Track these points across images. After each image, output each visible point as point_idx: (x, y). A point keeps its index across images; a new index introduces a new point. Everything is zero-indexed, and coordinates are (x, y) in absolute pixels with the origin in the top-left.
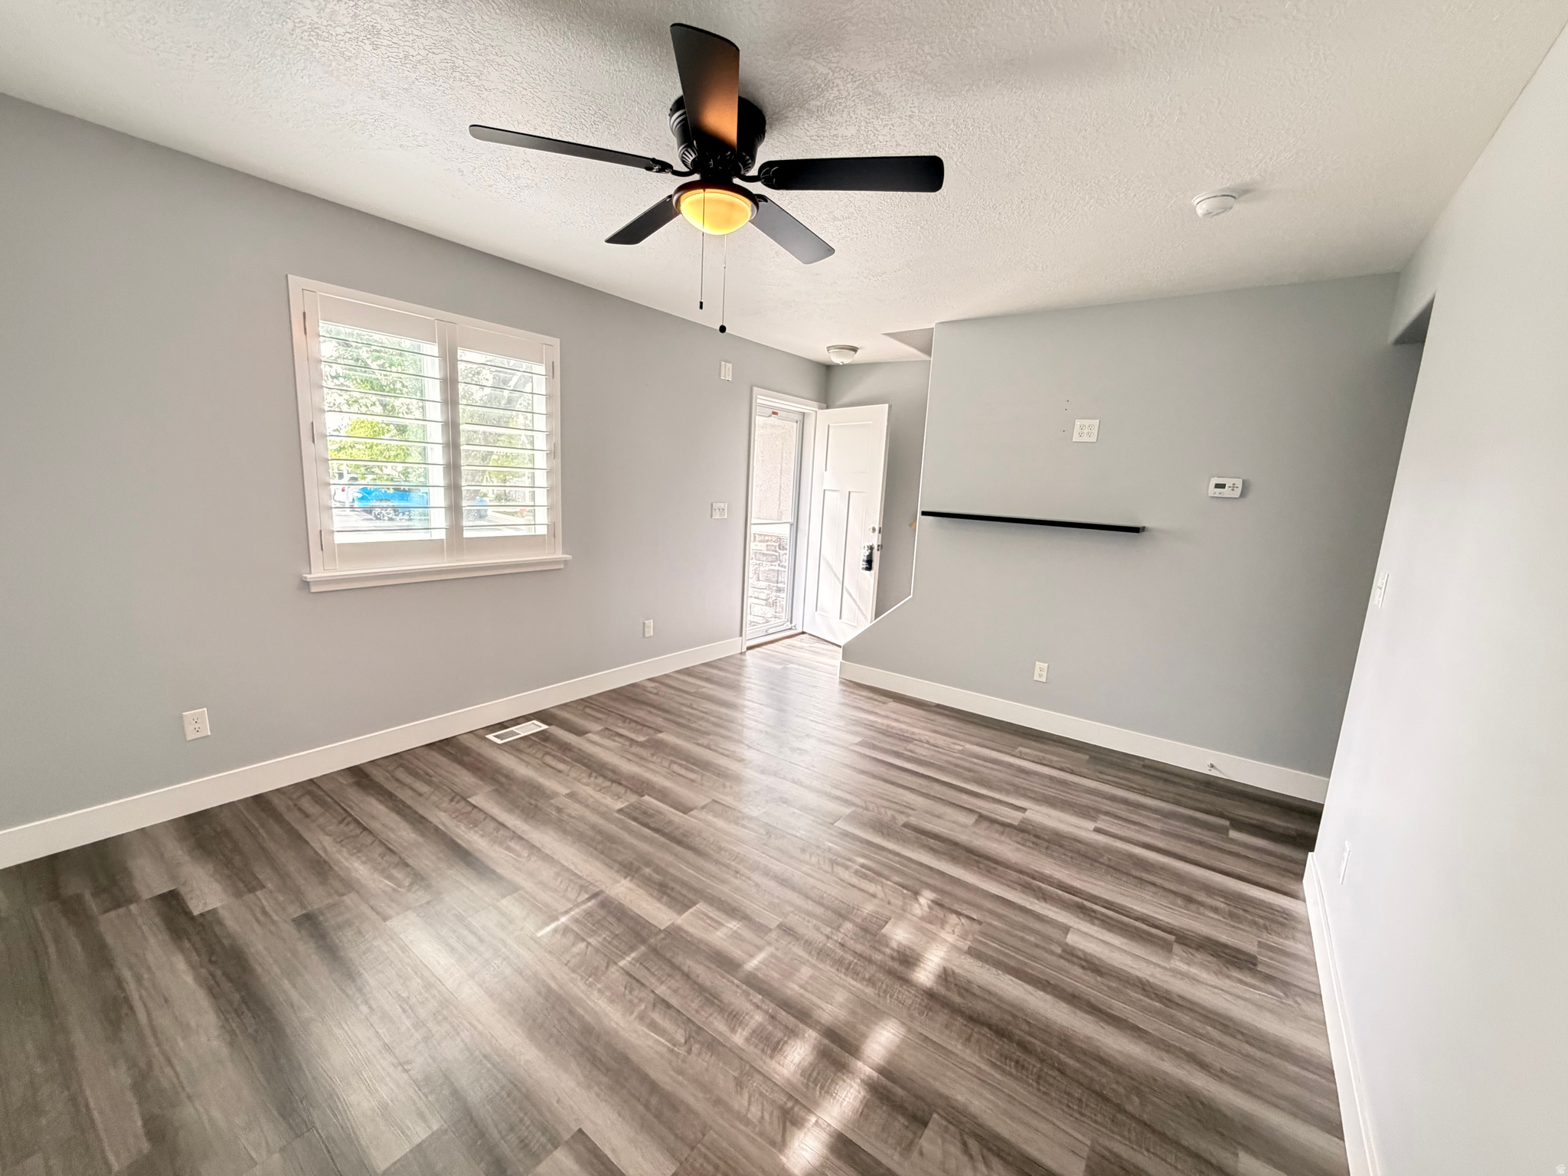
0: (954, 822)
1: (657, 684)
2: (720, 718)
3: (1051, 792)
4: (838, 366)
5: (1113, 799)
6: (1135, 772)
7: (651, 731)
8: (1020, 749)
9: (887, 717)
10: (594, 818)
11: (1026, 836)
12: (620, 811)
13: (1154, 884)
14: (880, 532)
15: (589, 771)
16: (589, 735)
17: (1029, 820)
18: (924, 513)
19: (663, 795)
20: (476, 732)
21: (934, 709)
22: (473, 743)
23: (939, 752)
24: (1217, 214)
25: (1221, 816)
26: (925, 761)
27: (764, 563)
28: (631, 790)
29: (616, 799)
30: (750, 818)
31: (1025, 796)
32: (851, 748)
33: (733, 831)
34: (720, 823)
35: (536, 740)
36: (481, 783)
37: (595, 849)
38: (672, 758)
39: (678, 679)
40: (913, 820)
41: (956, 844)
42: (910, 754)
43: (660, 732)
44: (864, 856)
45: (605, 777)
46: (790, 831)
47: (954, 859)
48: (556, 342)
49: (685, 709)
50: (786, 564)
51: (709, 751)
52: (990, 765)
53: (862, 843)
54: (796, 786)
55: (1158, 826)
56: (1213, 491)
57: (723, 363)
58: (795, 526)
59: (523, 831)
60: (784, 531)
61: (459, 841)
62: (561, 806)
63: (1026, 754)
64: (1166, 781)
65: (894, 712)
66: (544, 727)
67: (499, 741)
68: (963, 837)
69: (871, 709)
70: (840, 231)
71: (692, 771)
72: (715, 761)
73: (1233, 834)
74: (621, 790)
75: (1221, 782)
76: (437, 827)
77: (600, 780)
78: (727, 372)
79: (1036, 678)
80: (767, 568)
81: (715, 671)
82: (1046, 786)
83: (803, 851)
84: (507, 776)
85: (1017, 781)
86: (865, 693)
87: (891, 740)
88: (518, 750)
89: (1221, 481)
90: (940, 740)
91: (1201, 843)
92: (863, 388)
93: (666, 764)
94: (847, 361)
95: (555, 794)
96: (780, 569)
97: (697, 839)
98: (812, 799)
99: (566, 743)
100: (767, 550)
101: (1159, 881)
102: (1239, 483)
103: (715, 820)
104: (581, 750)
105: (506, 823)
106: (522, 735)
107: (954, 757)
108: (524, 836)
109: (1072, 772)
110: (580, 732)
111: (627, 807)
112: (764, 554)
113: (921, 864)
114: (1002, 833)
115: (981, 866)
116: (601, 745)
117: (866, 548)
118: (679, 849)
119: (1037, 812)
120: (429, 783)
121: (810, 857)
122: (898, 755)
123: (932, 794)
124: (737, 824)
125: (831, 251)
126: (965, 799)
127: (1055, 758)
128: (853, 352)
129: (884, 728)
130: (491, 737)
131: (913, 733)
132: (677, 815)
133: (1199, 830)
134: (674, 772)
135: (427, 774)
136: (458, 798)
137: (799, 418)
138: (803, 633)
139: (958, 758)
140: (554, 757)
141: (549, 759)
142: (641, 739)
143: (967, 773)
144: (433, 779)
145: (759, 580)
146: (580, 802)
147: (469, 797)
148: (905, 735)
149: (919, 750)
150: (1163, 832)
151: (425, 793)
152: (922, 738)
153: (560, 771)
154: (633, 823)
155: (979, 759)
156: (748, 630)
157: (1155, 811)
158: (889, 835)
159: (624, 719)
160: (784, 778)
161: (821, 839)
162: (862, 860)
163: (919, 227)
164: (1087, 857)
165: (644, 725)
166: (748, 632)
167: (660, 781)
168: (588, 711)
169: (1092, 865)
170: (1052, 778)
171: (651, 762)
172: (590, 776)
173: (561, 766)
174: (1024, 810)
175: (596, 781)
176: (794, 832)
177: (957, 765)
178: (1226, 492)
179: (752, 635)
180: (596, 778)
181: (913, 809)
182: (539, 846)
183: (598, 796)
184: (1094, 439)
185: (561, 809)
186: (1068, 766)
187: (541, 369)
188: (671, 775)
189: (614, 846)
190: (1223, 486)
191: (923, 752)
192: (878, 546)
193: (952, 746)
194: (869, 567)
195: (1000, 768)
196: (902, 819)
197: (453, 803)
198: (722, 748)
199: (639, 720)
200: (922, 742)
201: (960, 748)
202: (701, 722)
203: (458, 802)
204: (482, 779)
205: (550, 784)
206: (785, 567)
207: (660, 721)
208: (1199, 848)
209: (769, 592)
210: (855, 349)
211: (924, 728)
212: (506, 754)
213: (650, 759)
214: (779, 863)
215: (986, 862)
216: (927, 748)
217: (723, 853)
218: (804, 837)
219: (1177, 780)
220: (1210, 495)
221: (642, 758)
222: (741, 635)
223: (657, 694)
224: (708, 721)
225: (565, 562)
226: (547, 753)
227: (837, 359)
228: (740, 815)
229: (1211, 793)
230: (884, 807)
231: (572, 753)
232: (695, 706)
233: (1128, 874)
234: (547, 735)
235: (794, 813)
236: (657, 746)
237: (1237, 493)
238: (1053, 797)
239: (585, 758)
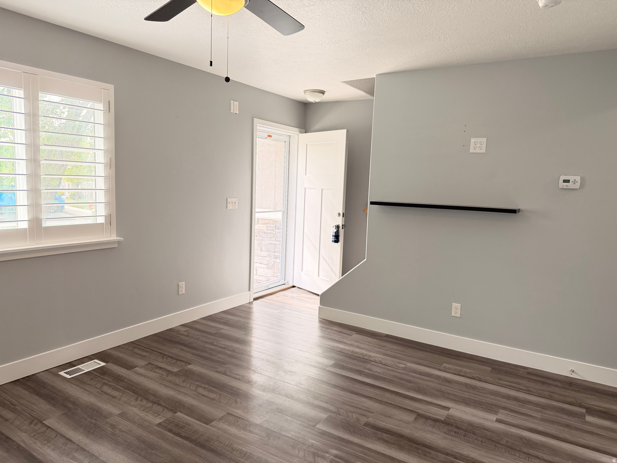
0: (400, 421)
1: (188, 329)
2: (233, 351)
3: (466, 395)
4: (311, 103)
5: (508, 397)
6: (522, 377)
7: (182, 364)
8: (444, 365)
9: (351, 345)
10: (140, 432)
11: (450, 428)
12: (159, 425)
13: (537, 457)
14: (343, 216)
15: (136, 396)
16: (137, 368)
17: (451, 416)
18: (372, 203)
19: (191, 411)
20: (51, 370)
21: (384, 338)
22: (49, 379)
23: (389, 369)
24: (552, 6)
25: (580, 406)
26: (380, 376)
27: (265, 239)
28: (167, 408)
29: (156, 416)
30: (256, 425)
31: (448, 399)
32: (327, 369)
33: (242, 436)
34: (233, 430)
35: (97, 374)
36: (53, 409)
37: (139, 455)
38: (198, 383)
39: (204, 324)
40: (371, 420)
41: (401, 436)
42: (368, 371)
43: (190, 364)
44: (338, 449)
45: (147, 399)
46: (284, 433)
47: (401, 448)
48: (112, 87)
49: (207, 346)
50: (281, 239)
51: (225, 376)
52: (424, 377)
53: (335, 439)
54: (288, 399)
55: (539, 415)
56: (562, 185)
57: (232, 102)
58: (286, 213)
59: (85, 444)
60: (278, 216)
61: (35, 454)
62: (114, 424)
63: (449, 368)
64: (544, 383)
65: (357, 342)
66: (103, 364)
67: (68, 376)
68: (406, 431)
69: (342, 340)
70: (308, 14)
71: (212, 392)
72: (230, 384)
73: (589, 418)
74: (160, 408)
75: (579, 382)
76: (19, 445)
77: (144, 402)
78: (235, 107)
79: (453, 314)
80: (267, 243)
81: (230, 317)
82: (462, 391)
83: (293, 447)
84: (74, 403)
85: (443, 388)
86: (335, 328)
87: (355, 362)
88: (83, 382)
89: (566, 178)
90: (389, 360)
91: (568, 426)
92: (329, 118)
93: (193, 388)
94: (317, 100)
95: (111, 415)
96: (276, 242)
97: (216, 443)
98: (299, 408)
99: (119, 376)
100: (267, 230)
101: (540, 455)
102: (578, 179)
103: (229, 428)
104: (130, 380)
105: (72, 439)
106: (86, 371)
107: (399, 373)
108: (87, 449)
109: (480, 380)
110: (129, 367)
111: (164, 422)
112: (265, 233)
113: (378, 453)
114: (434, 427)
115: (420, 451)
116: (145, 376)
117: (334, 228)
118: (203, 452)
119: (457, 409)
120: (14, 411)
121: (299, 452)
122: (360, 372)
123: (385, 400)
124: (245, 430)
125: (302, 27)
126: (408, 403)
127: (468, 371)
128: (321, 95)
129: (350, 353)
130: (62, 373)
131: (370, 356)
132: (201, 425)
133: (566, 417)
134: (199, 394)
135: (13, 404)
136: (35, 421)
137: (287, 139)
138: (294, 287)
139: (402, 374)
140: (110, 386)
141: (106, 389)
142: (175, 370)
143: (409, 384)
144: (16, 407)
145: (262, 251)
146: (128, 420)
147: (45, 420)
148: (365, 357)
149: (375, 369)
150: (542, 420)
151: (10, 418)
152: (377, 359)
153: (114, 397)
154: (169, 434)
155: (417, 374)
156: (254, 286)
157: (537, 405)
158: (355, 432)
159: (163, 355)
160: (280, 394)
161: (306, 438)
162: (335, 452)
163: (361, 12)
164: (493, 441)
165: (177, 360)
166: (254, 288)
167: (188, 400)
168: (136, 350)
169: (495, 446)
170: (466, 385)
171: (183, 387)
172: (137, 400)
173: (115, 393)
174: (448, 408)
175: (141, 403)
176: (287, 434)
177: (401, 379)
178: (570, 185)
179: (258, 289)
180: (141, 401)
181: (371, 412)
182: (97, 454)
183: (142, 414)
184: (483, 151)
185: (114, 425)
186: (477, 375)
187: (100, 106)
188: (198, 396)
189: (153, 452)
190: (568, 181)
191: (377, 370)
192: (343, 225)
193: (398, 365)
194: (337, 240)
195: (432, 379)
196: (364, 420)
197: (32, 426)
198: (235, 374)
199: (173, 356)
200: (376, 362)
201: (403, 366)
202: (219, 355)
203: (36, 424)
204: (54, 406)
205: (107, 407)
206: (280, 241)
207: (189, 356)
208: (566, 429)
209: (269, 259)
210: (323, 92)
211: (378, 352)
212: (74, 386)
213: (182, 385)
214: (276, 458)
215: (424, 449)
216: (380, 367)
217: (235, 452)
218: (293, 437)
219: (550, 382)
220: (560, 187)
221: (176, 384)
222: (249, 290)
223: (187, 336)
224: (225, 354)
225: (119, 242)
226: (105, 384)
227: (311, 98)
228: (247, 423)
229: (573, 390)
230: (351, 412)
231: (123, 383)
232: (215, 343)
233: (520, 451)
234: (105, 370)
235: (287, 420)
236: (188, 375)
237: (577, 186)
238: (468, 398)
239: (133, 386)
